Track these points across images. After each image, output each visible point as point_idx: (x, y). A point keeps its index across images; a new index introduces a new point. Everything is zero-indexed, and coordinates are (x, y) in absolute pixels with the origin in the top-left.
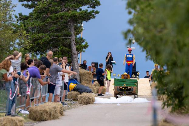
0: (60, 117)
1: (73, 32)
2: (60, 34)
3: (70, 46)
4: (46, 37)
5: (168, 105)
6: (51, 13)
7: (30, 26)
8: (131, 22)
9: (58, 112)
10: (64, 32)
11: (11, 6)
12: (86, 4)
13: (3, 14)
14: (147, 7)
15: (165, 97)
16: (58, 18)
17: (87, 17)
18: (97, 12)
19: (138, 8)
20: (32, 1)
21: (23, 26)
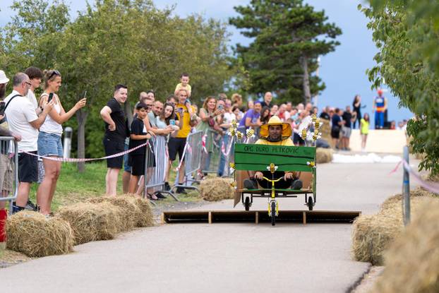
1: (306, 69)
2: (288, 71)
3: (301, 87)
4: (270, 75)
6: (278, 44)
7: (250, 61)
8: (378, 58)
10: (295, 68)
11: (225, 35)
12: (324, 32)
13: (214, 45)
14: (400, 38)
15: (423, 155)
16: (286, 51)
17: (324, 49)
18: (338, 44)
19: (389, 39)
20: (254, 28)
21: (240, 61)
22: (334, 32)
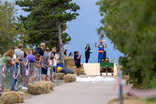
0: (51, 92)
1: (59, 29)
2: (50, 30)
3: (57, 39)
4: (40, 33)
5: (130, 83)
6: (44, 15)
7: (28, 25)
8: (103, 22)
9: (49, 88)
10: (53, 29)
11: (14, 10)
12: (70, 8)
13: (8, 16)
14: (114, 10)
15: (128, 77)
16: (48, 19)
17: (70, 18)
18: (78, 14)
19: (108, 11)
20: (30, 6)
21: (23, 25)
22: (76, 8)
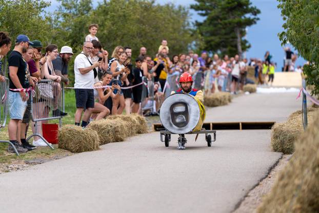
0: (229, 103)
1: (238, 35)
2: (228, 37)
3: (236, 46)
4: (216, 39)
5: (316, 94)
6: (221, 20)
7: (204, 31)
8: (285, 26)
9: (227, 99)
10: (232, 35)
11: (188, 15)
12: (249, 12)
13: (182, 21)
14: (298, 14)
15: (313, 87)
16: (226, 24)
17: (250, 22)
18: (258, 19)
19: (291, 15)
20: (206, 10)
21: (198, 31)
22: (256, 12)
